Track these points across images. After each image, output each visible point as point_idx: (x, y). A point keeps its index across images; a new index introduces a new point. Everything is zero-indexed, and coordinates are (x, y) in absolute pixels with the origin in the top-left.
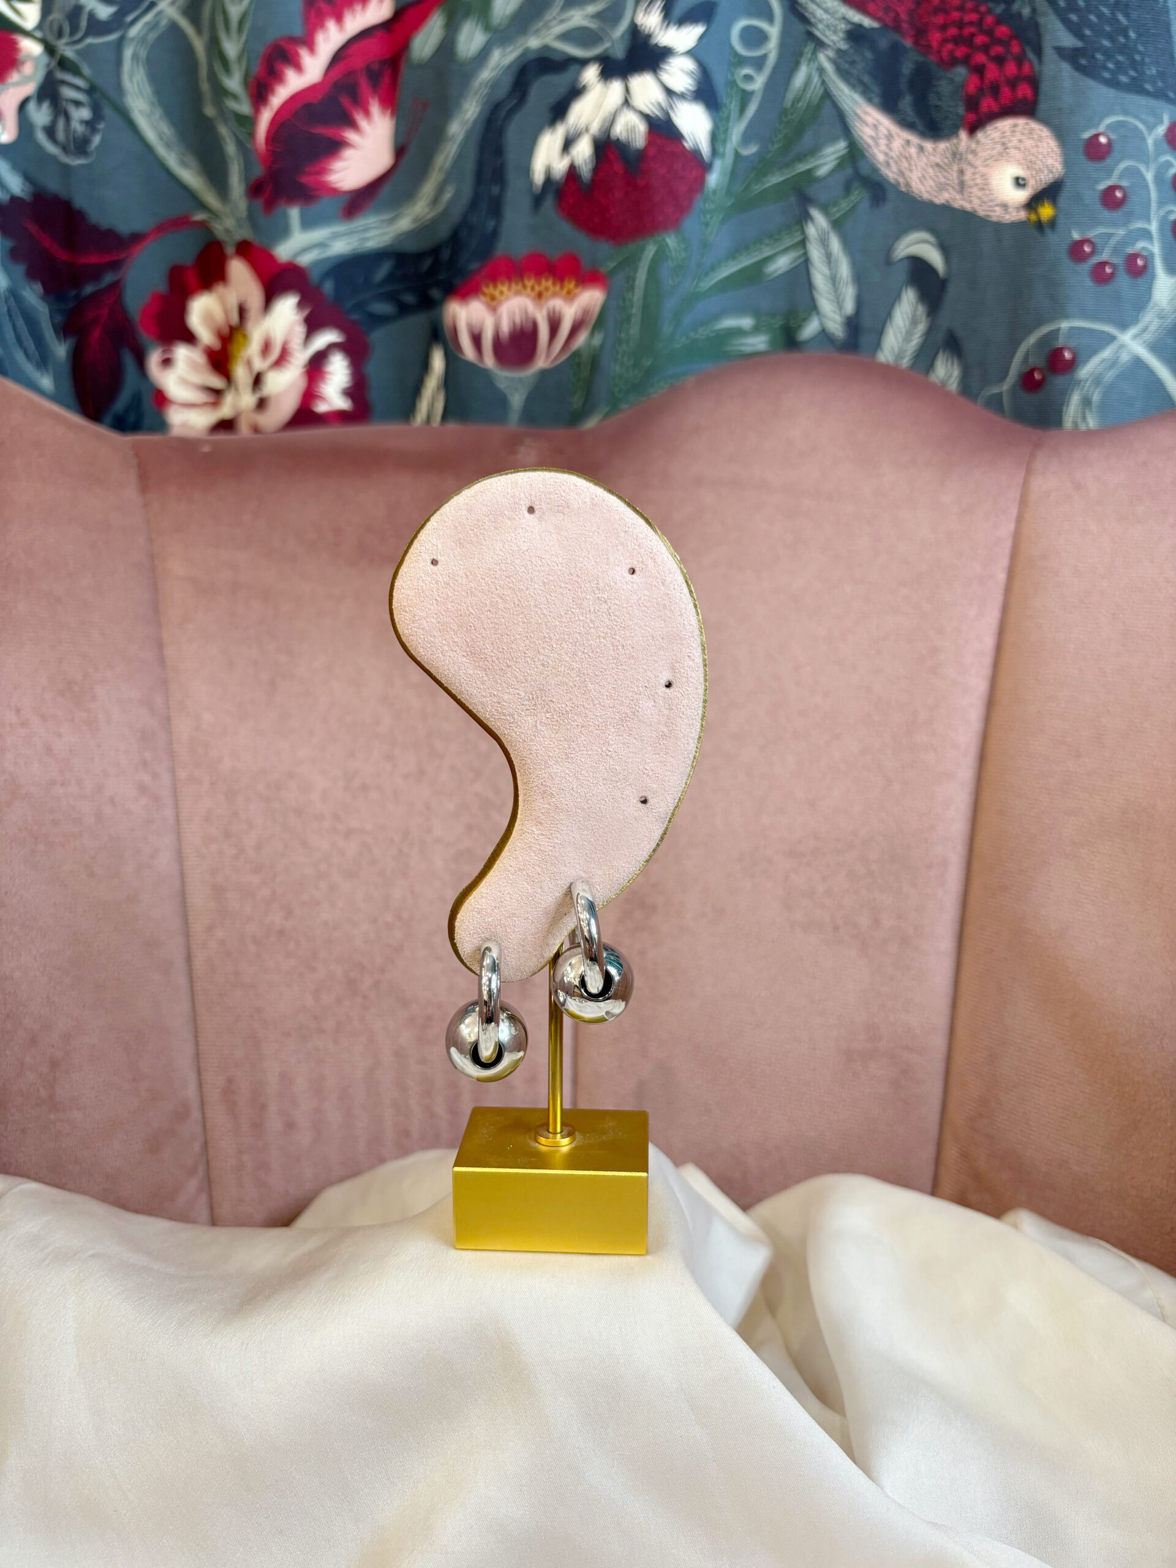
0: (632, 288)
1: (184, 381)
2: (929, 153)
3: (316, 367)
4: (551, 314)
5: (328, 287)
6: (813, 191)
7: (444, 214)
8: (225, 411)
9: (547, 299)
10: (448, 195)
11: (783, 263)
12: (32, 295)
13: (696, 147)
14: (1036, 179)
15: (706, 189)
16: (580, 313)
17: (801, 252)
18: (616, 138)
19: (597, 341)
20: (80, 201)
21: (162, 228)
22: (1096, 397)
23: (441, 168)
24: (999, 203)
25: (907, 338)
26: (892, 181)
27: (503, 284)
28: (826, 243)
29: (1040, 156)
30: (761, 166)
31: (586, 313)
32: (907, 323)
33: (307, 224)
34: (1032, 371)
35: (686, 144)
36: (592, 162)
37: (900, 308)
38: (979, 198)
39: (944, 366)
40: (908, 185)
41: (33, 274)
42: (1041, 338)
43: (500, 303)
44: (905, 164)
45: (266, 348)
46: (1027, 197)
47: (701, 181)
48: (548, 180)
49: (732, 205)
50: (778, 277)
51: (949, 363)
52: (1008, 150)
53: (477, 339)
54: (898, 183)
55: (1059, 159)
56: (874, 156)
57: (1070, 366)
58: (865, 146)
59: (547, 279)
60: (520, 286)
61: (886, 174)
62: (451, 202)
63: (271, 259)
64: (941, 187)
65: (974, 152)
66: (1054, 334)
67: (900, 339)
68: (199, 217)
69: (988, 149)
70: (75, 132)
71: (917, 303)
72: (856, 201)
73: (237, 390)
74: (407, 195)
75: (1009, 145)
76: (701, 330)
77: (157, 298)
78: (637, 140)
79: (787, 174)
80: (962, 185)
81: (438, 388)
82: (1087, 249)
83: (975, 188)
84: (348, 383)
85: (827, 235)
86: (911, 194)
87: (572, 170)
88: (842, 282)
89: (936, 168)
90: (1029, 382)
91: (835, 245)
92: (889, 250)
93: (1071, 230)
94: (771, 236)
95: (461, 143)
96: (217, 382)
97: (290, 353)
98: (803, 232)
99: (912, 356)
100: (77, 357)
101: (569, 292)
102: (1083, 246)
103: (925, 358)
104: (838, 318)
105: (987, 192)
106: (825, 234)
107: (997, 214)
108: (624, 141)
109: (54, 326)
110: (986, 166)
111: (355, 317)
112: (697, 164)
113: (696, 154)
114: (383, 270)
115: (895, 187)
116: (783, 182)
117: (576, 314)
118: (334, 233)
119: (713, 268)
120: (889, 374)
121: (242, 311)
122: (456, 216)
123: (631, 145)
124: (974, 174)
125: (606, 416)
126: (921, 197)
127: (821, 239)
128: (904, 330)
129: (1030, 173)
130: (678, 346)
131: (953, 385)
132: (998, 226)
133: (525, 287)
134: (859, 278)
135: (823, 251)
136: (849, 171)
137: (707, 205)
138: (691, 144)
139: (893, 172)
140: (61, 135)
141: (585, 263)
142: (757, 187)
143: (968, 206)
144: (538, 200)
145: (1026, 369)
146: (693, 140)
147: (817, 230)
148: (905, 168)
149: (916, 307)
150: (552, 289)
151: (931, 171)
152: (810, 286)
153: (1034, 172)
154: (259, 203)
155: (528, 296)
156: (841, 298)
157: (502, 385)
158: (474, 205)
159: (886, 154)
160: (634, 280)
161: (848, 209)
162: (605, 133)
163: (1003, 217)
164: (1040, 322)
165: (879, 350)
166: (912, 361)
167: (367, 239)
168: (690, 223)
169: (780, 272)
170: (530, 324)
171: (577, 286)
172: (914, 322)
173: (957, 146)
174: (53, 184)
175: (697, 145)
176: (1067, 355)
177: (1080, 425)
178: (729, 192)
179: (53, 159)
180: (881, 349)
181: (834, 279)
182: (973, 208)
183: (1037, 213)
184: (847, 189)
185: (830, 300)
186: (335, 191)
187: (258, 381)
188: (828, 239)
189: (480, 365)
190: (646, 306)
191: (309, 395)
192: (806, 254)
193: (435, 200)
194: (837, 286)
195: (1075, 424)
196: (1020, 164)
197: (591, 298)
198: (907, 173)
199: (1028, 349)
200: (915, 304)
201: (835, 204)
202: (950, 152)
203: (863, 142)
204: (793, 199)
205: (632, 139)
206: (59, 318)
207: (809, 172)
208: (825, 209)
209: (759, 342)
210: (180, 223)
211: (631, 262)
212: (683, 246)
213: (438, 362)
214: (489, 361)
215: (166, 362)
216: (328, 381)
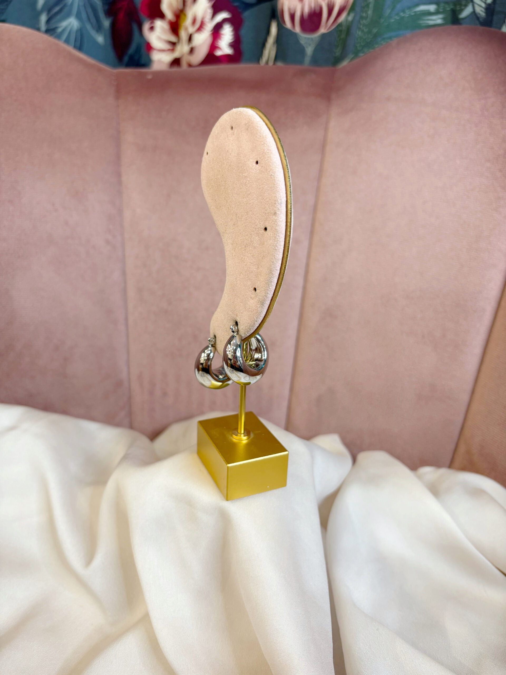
1: (159, 38)
3: (217, 31)
4: (329, 3)
8: (176, 55)
19: (350, 18)
31: (346, 2)
45: (194, 21)
53: (292, 17)
73: (182, 43)
76: (407, 11)
81: (274, 43)
84: (231, 40)
96: (173, 39)
97: (204, 24)
100: (113, 25)
104: (483, 5)
109: (104, 10)
111: (236, 5)
121: (184, 2)
157: (302, 42)
170: (319, 9)
187: (190, 39)
189: (293, 31)
191: (213, 47)
209: (438, 19)
213: (274, 29)
214: (298, 29)
215: (152, 28)
216: (222, 39)
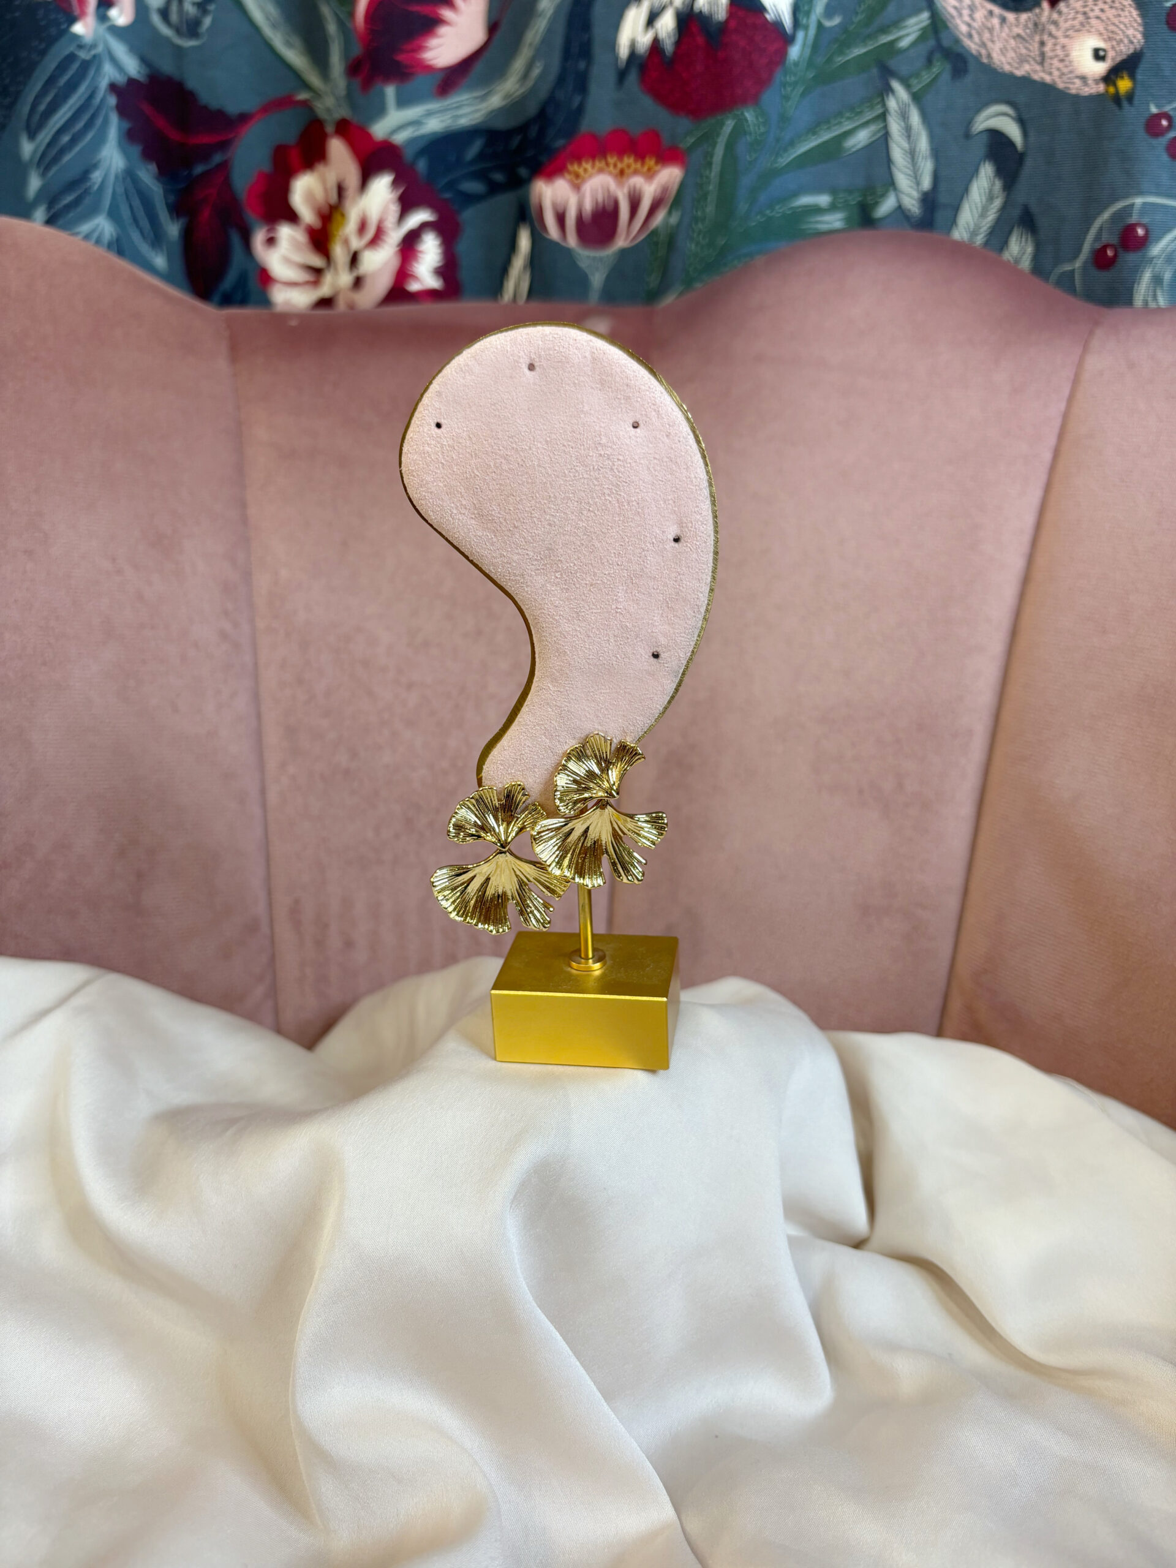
0: (709, 164)
1: (287, 260)
2: (1011, 24)
3: (409, 246)
4: (632, 193)
5: (422, 166)
6: (892, 64)
7: (533, 90)
8: (325, 290)
9: (629, 176)
10: (536, 71)
11: (862, 137)
12: (147, 175)
13: (778, 18)
14: (1115, 50)
15: (787, 62)
16: (659, 191)
17: (882, 125)
18: (698, 11)
19: (674, 220)
20: (192, 83)
21: (269, 107)
22: (1167, 276)
23: (530, 45)
24: (1079, 75)
25: (983, 215)
26: (974, 52)
27: (587, 162)
28: (906, 116)
29: (1122, 26)
30: (845, 38)
31: (665, 190)
32: (984, 199)
33: (403, 102)
34: (1104, 248)
35: (768, 16)
36: (675, 35)
37: (977, 182)
38: (1058, 69)
39: (1018, 242)
40: (989, 56)
41: (148, 154)
42: (1114, 214)
43: (584, 181)
44: (986, 35)
45: (362, 227)
46: (1104, 69)
47: (782, 53)
48: (633, 54)
49: (813, 77)
50: (858, 151)
51: (1023, 240)
52: (1089, 20)
53: (561, 218)
54: (980, 55)
55: (1141, 29)
56: (956, 27)
57: (1141, 244)
58: (948, 17)
59: (629, 157)
60: (602, 164)
61: (968, 45)
62: (542, 76)
63: (369, 136)
64: (1022, 60)
65: (1055, 23)
66: (1128, 210)
67: (977, 215)
68: (303, 96)
69: (1070, 19)
70: (187, 13)
71: (995, 176)
72: (938, 71)
73: (336, 269)
74: (499, 72)
75: (1091, 14)
76: (777, 207)
77: (262, 176)
78: (720, 11)
79: (870, 46)
80: (1042, 59)
81: (525, 268)
82: (1164, 123)
83: (1056, 59)
84: (438, 262)
85: (907, 108)
86: (992, 66)
87: (656, 44)
88: (921, 155)
89: (1018, 40)
90: (1101, 260)
91: (915, 118)
92: (969, 123)
93: (1148, 103)
94: (852, 109)
95: (550, 18)
96: (317, 261)
97: (384, 232)
98: (884, 105)
99: (987, 232)
100: (187, 235)
101: (649, 169)
102: (1161, 120)
103: (998, 237)
104: (915, 194)
105: (1067, 63)
106: (905, 107)
107: (1076, 86)
108: (707, 13)
109: (167, 204)
110: (1067, 36)
111: (447, 195)
112: (779, 36)
113: (778, 25)
114: (474, 149)
115: (977, 58)
116: (865, 54)
117: (655, 192)
118: (428, 110)
119: (792, 144)
120: (962, 251)
121: (341, 190)
122: (543, 93)
123: (713, 17)
124: (1055, 45)
125: (681, 294)
126: (1002, 68)
127: (901, 112)
128: (979, 205)
129: (1110, 44)
130: (754, 224)
131: (1026, 264)
132: (1077, 97)
133: (607, 164)
134: (937, 153)
135: (903, 124)
136: (932, 43)
137: (788, 78)
138: (772, 15)
139: (976, 44)
140: (174, 17)
141: (666, 140)
142: (840, 59)
143: (1048, 79)
144: (622, 75)
145: (1098, 246)
146: (775, 12)
147: (898, 103)
148: (988, 39)
149: (994, 181)
150: (633, 166)
151: (1012, 42)
152: (889, 161)
153: (1114, 43)
154: (357, 82)
155: (610, 173)
156: (920, 172)
157: (583, 264)
158: (561, 80)
159: (969, 25)
160: (712, 156)
161: (929, 80)
162: (688, 6)
163: (1081, 89)
164: (1115, 199)
165: (954, 226)
166: (987, 237)
167: (461, 116)
168: (770, 97)
169: (859, 146)
170: (612, 203)
171: (657, 163)
172: (991, 198)
173: (1040, 14)
174: (167, 67)
175: (779, 16)
176: (1140, 232)
177: (1150, 304)
178: (810, 63)
179: (167, 40)
180: (956, 225)
181: (912, 154)
182: (1053, 80)
183: (1115, 85)
184: (929, 62)
185: (909, 175)
186: (429, 69)
187: (354, 260)
188: (909, 111)
189: (563, 244)
190: (721, 184)
191: (403, 274)
192: (886, 127)
193: (525, 76)
194: (916, 158)
195: (1146, 303)
196: (1101, 34)
197: (670, 175)
198: (990, 44)
199: (1102, 225)
200: (992, 178)
201: (917, 75)
202: (1032, 22)
203: (945, 13)
204: (875, 71)
205: (714, 11)
206: (172, 198)
207: (892, 43)
208: (906, 83)
209: (835, 221)
210: (284, 103)
211: (709, 138)
212: (761, 120)
213: (524, 242)
214: (572, 240)
215: (271, 241)
216: (420, 260)
